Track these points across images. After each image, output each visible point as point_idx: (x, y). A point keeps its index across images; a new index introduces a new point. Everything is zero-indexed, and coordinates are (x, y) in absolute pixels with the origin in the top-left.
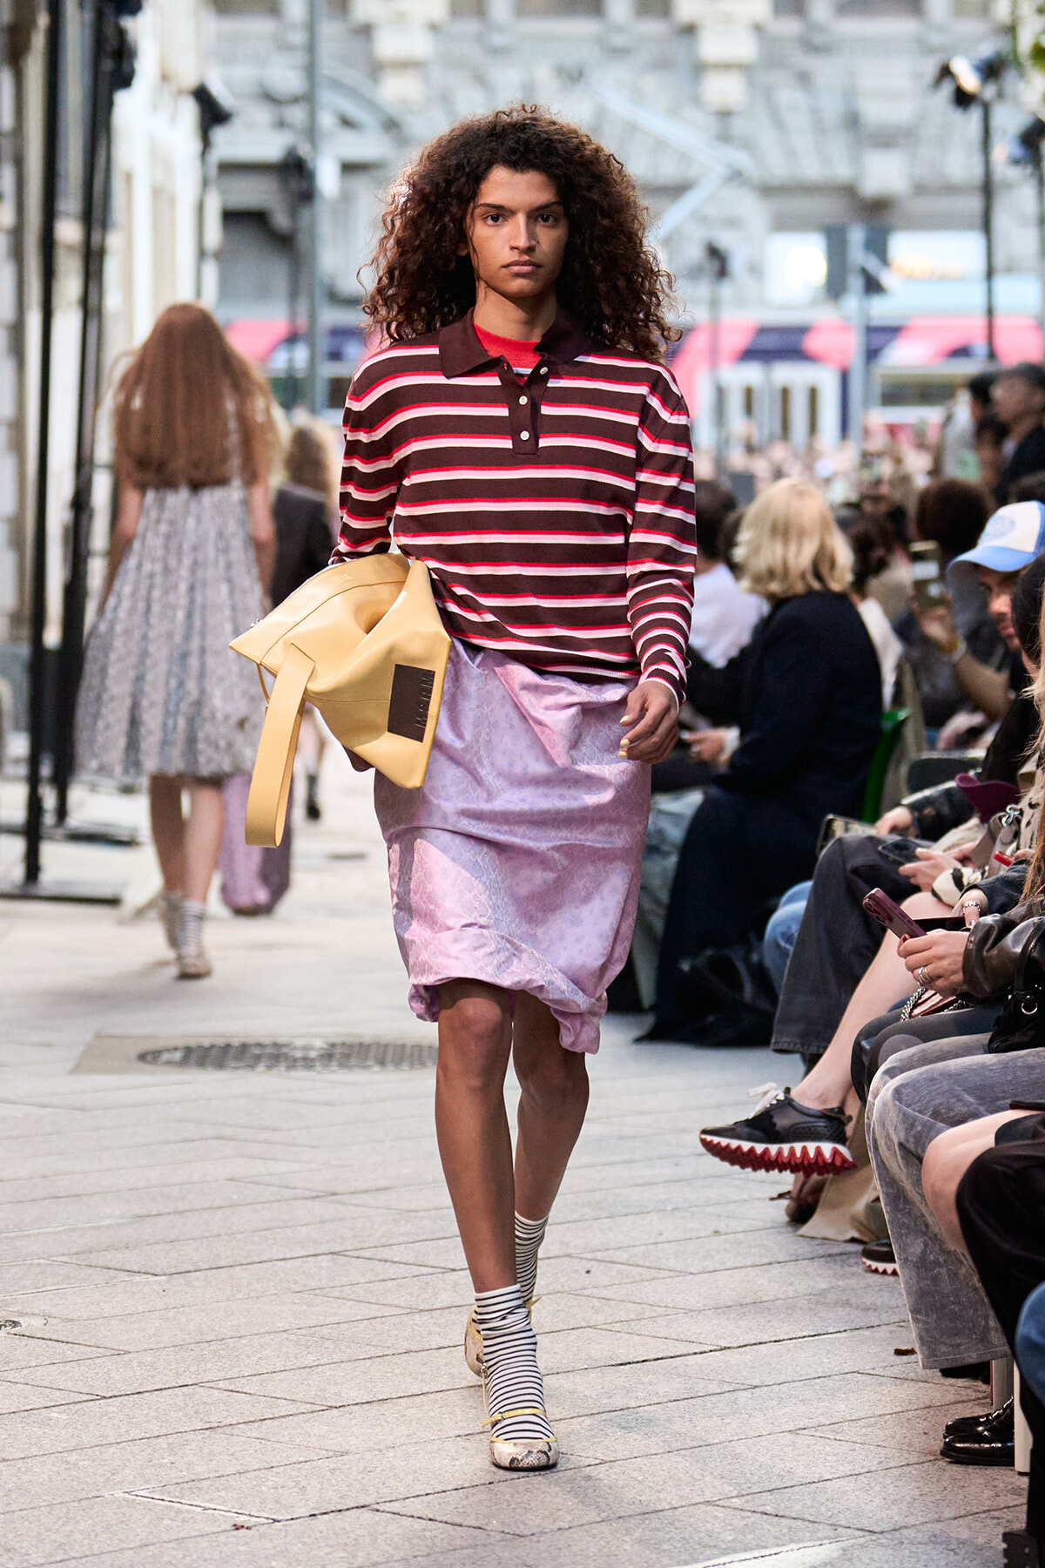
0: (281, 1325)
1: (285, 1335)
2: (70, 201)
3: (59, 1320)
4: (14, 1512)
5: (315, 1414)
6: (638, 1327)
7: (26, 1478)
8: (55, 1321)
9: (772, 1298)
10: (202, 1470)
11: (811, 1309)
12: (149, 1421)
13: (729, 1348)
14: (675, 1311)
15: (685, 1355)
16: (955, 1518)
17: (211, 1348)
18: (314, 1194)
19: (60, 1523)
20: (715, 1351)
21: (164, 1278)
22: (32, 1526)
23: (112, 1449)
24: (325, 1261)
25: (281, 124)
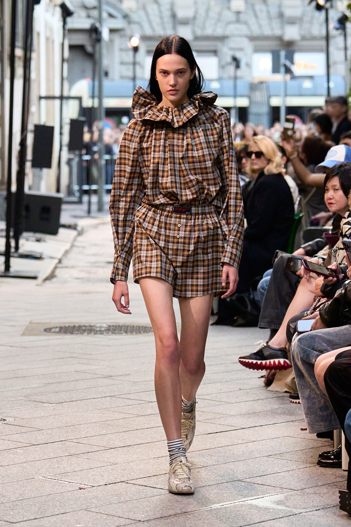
0: (94, 421)
1: (95, 424)
2: (19, 42)
3: (19, 419)
4: (5, 483)
5: (106, 450)
6: (214, 421)
7: (9, 472)
8: (18, 419)
9: (259, 411)
10: (68, 469)
11: (272, 415)
12: (50, 453)
13: (245, 428)
14: (227, 416)
15: (230, 431)
16: (322, 485)
17: (71, 428)
18: (104, 376)
19: (21, 487)
20: (240, 429)
21: (54, 404)
22: (12, 488)
23: (38, 462)
24: (108, 399)
25: (89, 16)
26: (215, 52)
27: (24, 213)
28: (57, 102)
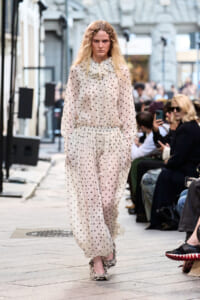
2: (8, 29)
9: (179, 290)
18: (69, 267)
21: (33, 287)
25: (59, 10)
26: (149, 34)
27: (12, 151)
28: (36, 71)
